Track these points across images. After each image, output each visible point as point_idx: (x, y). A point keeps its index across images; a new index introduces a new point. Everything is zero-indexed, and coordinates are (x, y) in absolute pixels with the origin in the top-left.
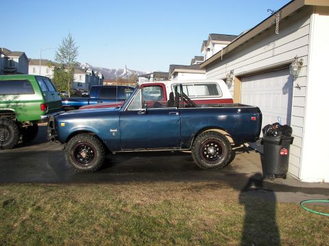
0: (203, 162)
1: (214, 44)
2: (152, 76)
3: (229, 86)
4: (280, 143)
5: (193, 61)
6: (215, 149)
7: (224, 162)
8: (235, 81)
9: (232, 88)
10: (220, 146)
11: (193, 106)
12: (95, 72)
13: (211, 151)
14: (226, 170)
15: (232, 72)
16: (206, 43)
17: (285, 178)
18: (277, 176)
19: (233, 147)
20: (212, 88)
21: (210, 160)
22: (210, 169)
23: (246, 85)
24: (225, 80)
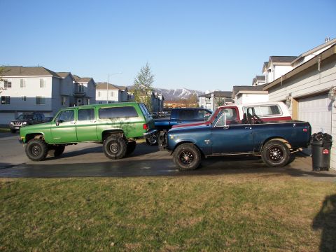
0: (270, 161)
1: (274, 66)
2: (212, 95)
3: (289, 106)
4: (322, 146)
5: (255, 81)
6: (278, 152)
7: (285, 162)
8: (293, 102)
9: (291, 108)
10: (281, 151)
11: (262, 122)
12: (156, 94)
13: (275, 154)
14: (286, 167)
15: (290, 95)
16: (266, 64)
17: (328, 170)
18: (322, 169)
19: (291, 151)
20: (274, 109)
21: (274, 160)
22: (275, 166)
23: (302, 104)
24: (284, 102)
